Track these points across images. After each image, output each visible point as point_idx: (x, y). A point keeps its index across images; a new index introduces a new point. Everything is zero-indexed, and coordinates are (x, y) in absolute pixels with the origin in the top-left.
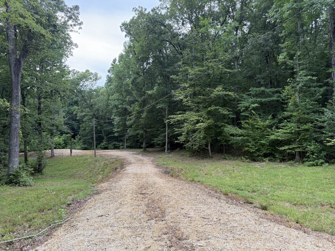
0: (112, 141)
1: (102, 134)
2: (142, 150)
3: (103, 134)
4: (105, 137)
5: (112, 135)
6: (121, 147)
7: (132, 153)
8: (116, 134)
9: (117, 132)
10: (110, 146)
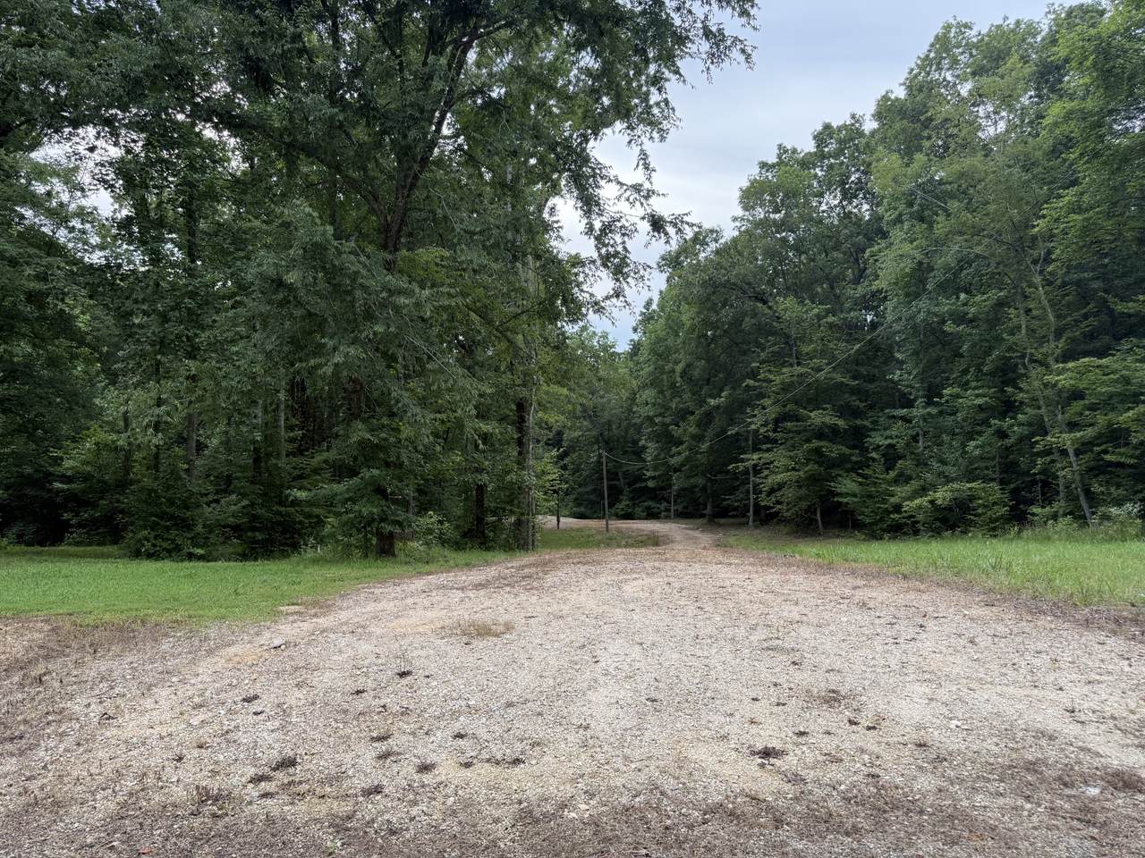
0: (643, 498)
1: (619, 480)
2: (704, 521)
3: (621, 483)
4: (627, 489)
5: (643, 485)
6: (663, 514)
7: (683, 526)
8: (651, 484)
9: (653, 478)
10: (638, 510)
